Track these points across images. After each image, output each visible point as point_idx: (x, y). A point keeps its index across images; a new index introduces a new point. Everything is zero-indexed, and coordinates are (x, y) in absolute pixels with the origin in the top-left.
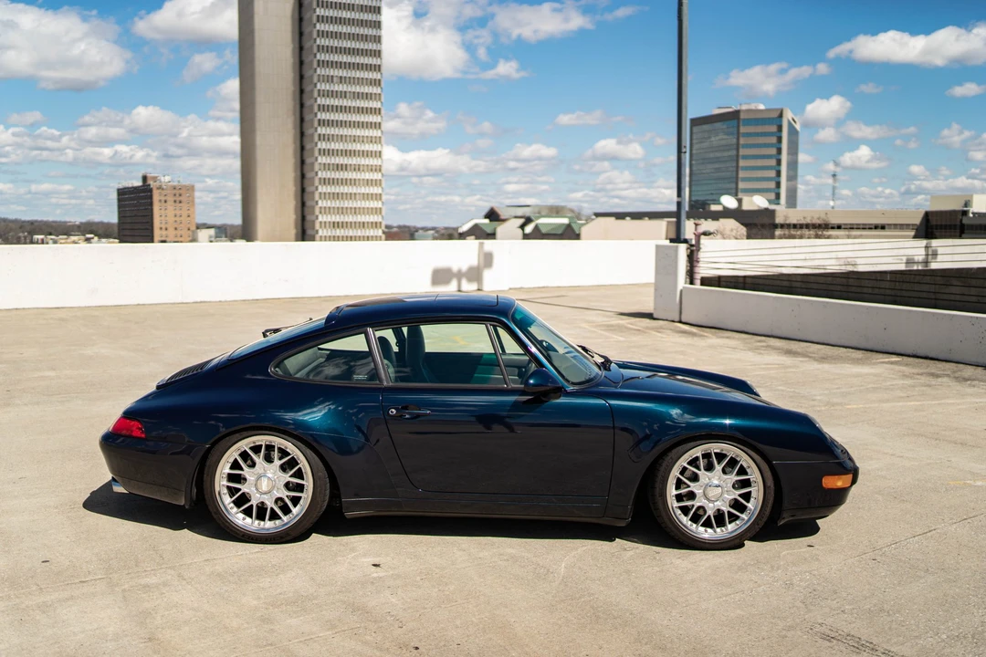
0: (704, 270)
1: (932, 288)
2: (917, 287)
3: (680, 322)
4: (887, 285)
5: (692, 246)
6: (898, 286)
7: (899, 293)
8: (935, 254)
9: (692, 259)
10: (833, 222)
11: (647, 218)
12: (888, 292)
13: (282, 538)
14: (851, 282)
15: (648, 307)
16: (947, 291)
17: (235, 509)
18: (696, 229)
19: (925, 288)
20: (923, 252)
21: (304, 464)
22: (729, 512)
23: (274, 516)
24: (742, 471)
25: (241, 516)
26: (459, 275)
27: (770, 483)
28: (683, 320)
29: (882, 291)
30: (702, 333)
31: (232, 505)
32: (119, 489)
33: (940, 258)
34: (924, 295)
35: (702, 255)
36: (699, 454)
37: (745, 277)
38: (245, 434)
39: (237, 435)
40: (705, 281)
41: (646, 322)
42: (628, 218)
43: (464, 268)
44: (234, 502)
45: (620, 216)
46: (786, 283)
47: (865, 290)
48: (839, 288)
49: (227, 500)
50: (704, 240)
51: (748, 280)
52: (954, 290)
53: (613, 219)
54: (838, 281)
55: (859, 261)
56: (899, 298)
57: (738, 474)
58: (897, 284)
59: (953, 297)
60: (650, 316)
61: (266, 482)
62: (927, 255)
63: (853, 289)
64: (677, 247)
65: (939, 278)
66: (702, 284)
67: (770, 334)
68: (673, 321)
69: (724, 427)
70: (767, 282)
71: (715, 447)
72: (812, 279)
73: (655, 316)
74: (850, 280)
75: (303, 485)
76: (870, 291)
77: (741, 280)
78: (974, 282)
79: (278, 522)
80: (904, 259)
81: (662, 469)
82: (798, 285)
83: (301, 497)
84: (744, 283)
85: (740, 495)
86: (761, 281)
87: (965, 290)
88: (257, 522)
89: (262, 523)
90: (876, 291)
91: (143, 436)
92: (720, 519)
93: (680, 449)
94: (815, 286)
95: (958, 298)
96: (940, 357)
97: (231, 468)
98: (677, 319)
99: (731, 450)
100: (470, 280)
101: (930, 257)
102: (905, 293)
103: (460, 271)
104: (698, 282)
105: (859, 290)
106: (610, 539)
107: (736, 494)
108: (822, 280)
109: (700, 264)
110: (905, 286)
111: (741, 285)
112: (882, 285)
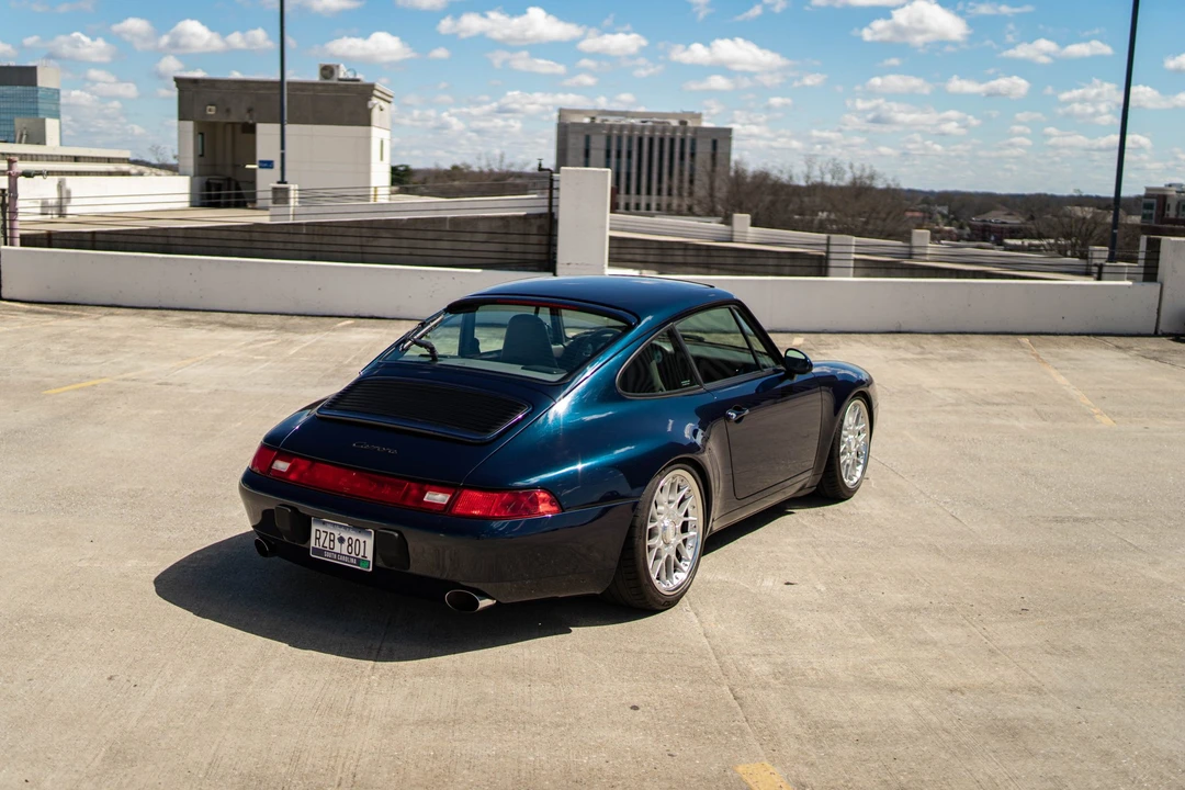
1: (358, 241)
2: (339, 240)
3: (2, 299)
4: (304, 238)
5: (4, 191)
6: (316, 239)
7: (318, 247)
9: (6, 210)
14: (256, 236)
18: (10, 169)
28: (4, 296)
29: (297, 246)
34: (349, 249)
37: (94, 233)
40: (27, 241)
46: (159, 240)
47: (275, 246)
48: (238, 244)
51: (98, 237)
52: (382, 242)
54: (238, 235)
56: (318, 254)
58: (315, 237)
59: (383, 250)
63: (259, 245)
65: (364, 230)
66: (22, 245)
72: (200, 233)
76: (281, 246)
77: (89, 236)
78: (405, 234)
82: (180, 241)
87: (396, 242)
90: (289, 246)
94: (205, 242)
95: (389, 250)
96: (389, 315)
102: (326, 248)
104: (18, 241)
105: (266, 245)
108: (215, 234)
111: (89, 244)
112: (296, 238)
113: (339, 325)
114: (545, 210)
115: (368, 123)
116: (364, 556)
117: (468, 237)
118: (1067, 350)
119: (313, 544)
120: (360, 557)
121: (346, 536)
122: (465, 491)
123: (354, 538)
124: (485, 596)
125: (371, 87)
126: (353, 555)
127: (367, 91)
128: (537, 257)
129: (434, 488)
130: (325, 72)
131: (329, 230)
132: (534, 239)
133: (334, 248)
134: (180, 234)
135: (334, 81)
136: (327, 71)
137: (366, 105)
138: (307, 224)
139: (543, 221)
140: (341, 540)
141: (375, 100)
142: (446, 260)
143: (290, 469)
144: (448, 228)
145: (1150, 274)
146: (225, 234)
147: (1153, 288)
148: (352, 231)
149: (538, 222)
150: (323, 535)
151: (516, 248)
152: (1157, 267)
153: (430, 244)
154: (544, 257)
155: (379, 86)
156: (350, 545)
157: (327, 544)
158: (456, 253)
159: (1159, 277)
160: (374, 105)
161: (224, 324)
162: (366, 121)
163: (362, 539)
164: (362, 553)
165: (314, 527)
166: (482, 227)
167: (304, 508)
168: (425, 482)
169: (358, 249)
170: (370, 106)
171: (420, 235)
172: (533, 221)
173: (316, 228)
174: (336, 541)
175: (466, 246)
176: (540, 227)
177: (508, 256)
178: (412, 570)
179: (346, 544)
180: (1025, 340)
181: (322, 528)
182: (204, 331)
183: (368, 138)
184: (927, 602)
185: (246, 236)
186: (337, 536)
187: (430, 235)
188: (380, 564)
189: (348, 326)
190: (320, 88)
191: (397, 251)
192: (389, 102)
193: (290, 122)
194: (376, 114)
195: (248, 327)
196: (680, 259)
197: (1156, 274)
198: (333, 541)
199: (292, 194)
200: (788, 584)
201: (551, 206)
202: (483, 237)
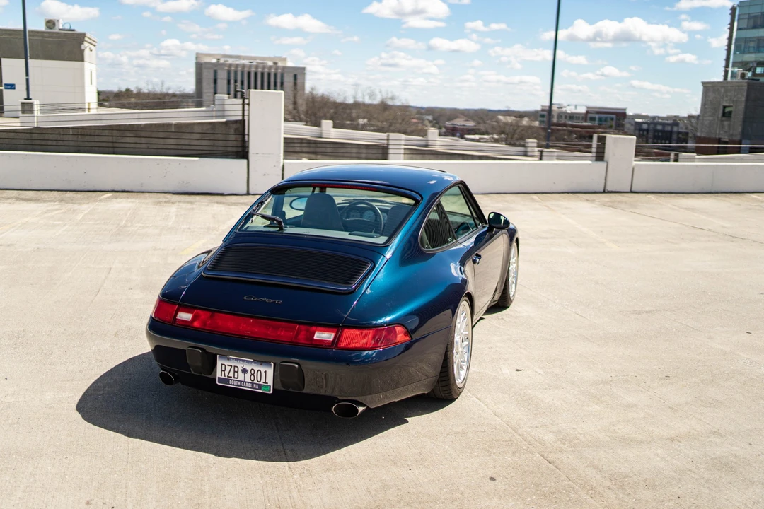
1: (110, 139)
2: (97, 139)
4: (71, 138)
7: (81, 144)
12: (72, 143)
16: (123, 141)
19: (105, 139)
29: (66, 143)
34: (104, 145)
47: (50, 143)
48: (22, 142)
52: (128, 140)
54: (21, 136)
58: (79, 137)
59: (127, 145)
63: (38, 142)
65: (115, 132)
74: (34, 135)
76: (54, 143)
78: (143, 134)
95: (132, 145)
96: (134, 190)
102: (86, 144)
105: (43, 143)
110: (87, 138)
112: (66, 138)
113: (102, 197)
114: (240, 118)
115: (82, 60)
116: (265, 382)
117: (188, 136)
118: (561, 203)
119: (218, 375)
120: (261, 383)
121: (248, 367)
122: (345, 330)
123: (256, 370)
124: (362, 405)
125: (84, 35)
126: (256, 382)
127: (80, 38)
128: (234, 149)
129: (319, 328)
130: (49, 24)
131: (88, 132)
132: (233, 137)
133: (93, 144)
135: (56, 30)
136: (51, 23)
137: (80, 47)
138: (73, 128)
139: (238, 125)
140: (245, 371)
141: (86, 44)
142: (173, 152)
143: (194, 319)
144: (173, 130)
145: (600, 157)
146: (12, 135)
147: (602, 165)
148: (106, 132)
149: (235, 126)
150: (228, 368)
151: (221, 143)
152: (604, 153)
153: (161, 141)
154: (240, 149)
155: (88, 35)
156: (252, 375)
157: (231, 374)
158: (180, 147)
159: (606, 158)
160: (86, 48)
161: (18, 199)
162: (81, 58)
163: (263, 369)
164: (263, 380)
165: (219, 363)
166: (197, 129)
167: (210, 349)
168: (312, 325)
169: (111, 145)
170: (83, 47)
171: (154, 135)
172: (231, 125)
173: (80, 131)
174: (240, 372)
175: (187, 142)
176: (236, 129)
177: (215, 148)
178: (306, 390)
179: (249, 374)
180: (535, 196)
181: (227, 363)
182: (6, 204)
183: (82, 69)
184: (609, 376)
185: (28, 136)
186: (240, 369)
187: (161, 135)
188: (279, 387)
189: (109, 198)
190: (45, 35)
191: (139, 146)
192: (95, 46)
193: (31, 58)
194: (87, 53)
195: (37, 200)
196: (298, 149)
197: (603, 157)
198: (237, 372)
199: (36, 108)
200: (517, 370)
201: (243, 115)
202: (198, 136)
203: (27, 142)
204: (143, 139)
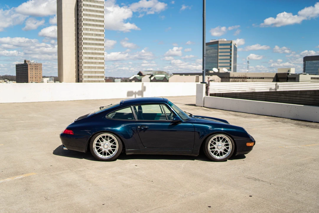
0: (211, 91)
1: (276, 97)
2: (272, 96)
3: (204, 107)
4: (264, 96)
5: (207, 84)
6: (267, 96)
7: (267, 98)
8: (278, 87)
9: (207, 88)
10: (248, 76)
11: (190, 75)
12: (264, 98)
13: (110, 160)
14: (253, 95)
15: (194, 102)
16: (280, 97)
17: (98, 153)
18: (208, 79)
19: (275, 96)
20: (275, 86)
21: (116, 141)
22: (223, 152)
23: (108, 154)
24: (227, 142)
25: (100, 154)
26: (135, 93)
27: (234, 144)
28: (205, 106)
29: (262, 98)
30: (210, 110)
31: (97, 152)
32: (65, 148)
33: (279, 88)
34: (274, 98)
35: (210, 87)
36: (216, 137)
37: (223, 93)
38: (101, 133)
39: (99, 133)
40: (211, 95)
41: (194, 107)
42: (184, 75)
43: (137, 91)
44: (98, 151)
45: (181, 74)
46: (234, 95)
47: (257, 97)
48: (250, 97)
49: (96, 150)
50: (211, 83)
51: (224, 94)
52: (282, 97)
53: (179, 75)
55: (256, 89)
56: (267, 100)
57: (226, 142)
59: (282, 99)
60: (195, 105)
61: (106, 146)
62: (276, 87)
64: (203, 85)
65: (278, 94)
66: (210, 96)
67: (230, 110)
68: (202, 107)
69: (221, 130)
70: (229, 95)
71: (220, 136)
72: (242, 94)
73: (196, 105)
75: (116, 146)
76: (259, 97)
77: (222, 94)
78: (288, 95)
79: (109, 156)
80: (269, 88)
81: (207, 141)
82: (238, 96)
83: (115, 149)
84: (223, 95)
85: (226, 148)
86: (227, 95)
87: (285, 97)
88: (104, 156)
89: (105, 156)
90: (260, 97)
91: (73, 134)
92: (221, 154)
93: (211, 136)
94: (243, 96)
95: (284, 99)
96: (279, 116)
97: (97, 142)
98: (203, 106)
99: (224, 136)
100: (139, 95)
101: (277, 88)
102: (268, 98)
103: (135, 92)
104: (209, 95)
106: (193, 160)
107: (225, 147)
108: (245, 94)
109: (210, 90)
110: (269, 96)
111: (222, 96)
112: (262, 96)
117: (304, 96)
133: (270, 98)
134: (238, 94)
142: (298, 102)
144: (299, 93)
146: (247, 94)
148: (275, 94)
153: (294, 98)
158: (301, 101)
169: (276, 99)
171: (292, 95)
175: (304, 99)
185: (251, 95)
187: (294, 95)
191: (285, 99)
200: (135, 166)
202: (308, 96)
203: (251, 97)
204: (287, 97)
